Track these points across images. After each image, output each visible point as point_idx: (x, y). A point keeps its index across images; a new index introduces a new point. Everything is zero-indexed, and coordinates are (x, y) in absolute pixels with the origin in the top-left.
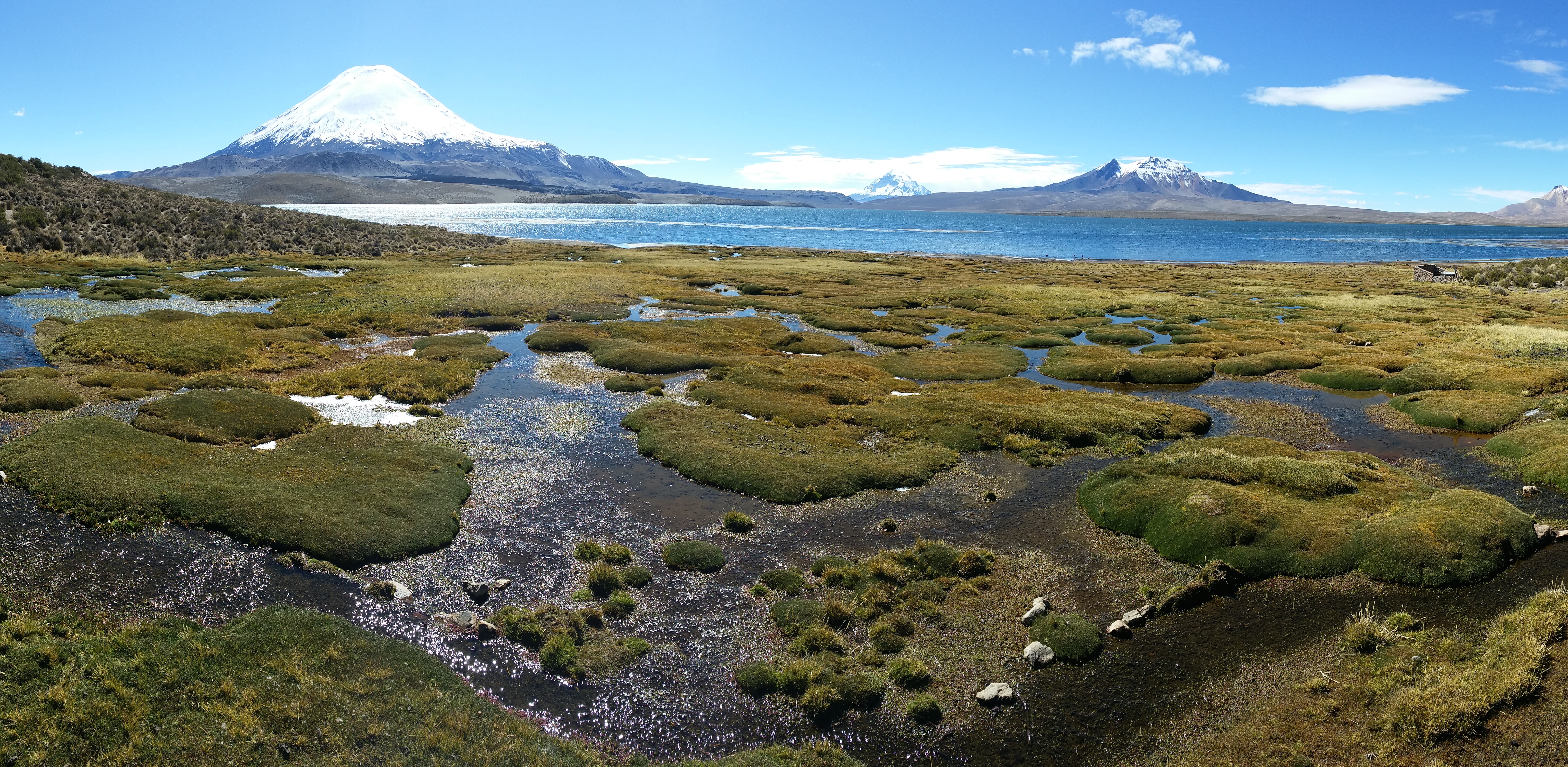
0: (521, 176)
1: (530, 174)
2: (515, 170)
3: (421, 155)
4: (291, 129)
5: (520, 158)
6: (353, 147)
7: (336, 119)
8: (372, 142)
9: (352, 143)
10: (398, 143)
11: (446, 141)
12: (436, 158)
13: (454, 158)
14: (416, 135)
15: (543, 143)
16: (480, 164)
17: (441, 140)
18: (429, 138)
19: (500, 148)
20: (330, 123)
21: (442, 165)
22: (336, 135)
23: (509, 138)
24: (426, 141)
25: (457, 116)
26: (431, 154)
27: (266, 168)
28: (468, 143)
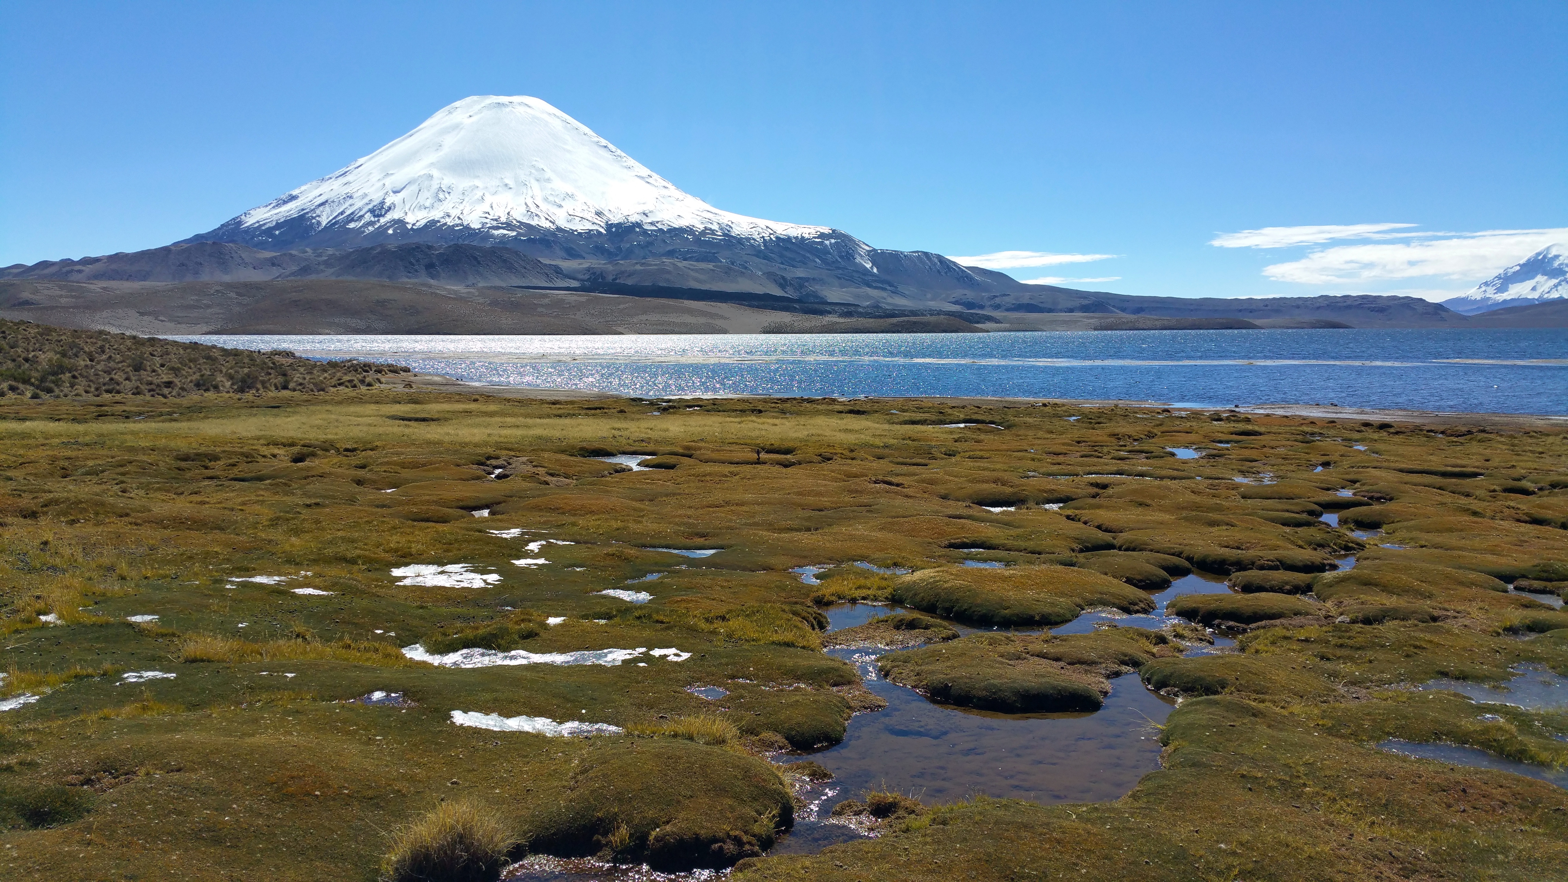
0: (783, 287)
1: (801, 283)
2: (770, 276)
3: (599, 250)
4: (350, 201)
5: (781, 256)
6: (470, 235)
7: (435, 186)
8: (508, 226)
9: (467, 228)
10: (559, 229)
11: (646, 227)
12: (629, 254)
13: (663, 255)
14: (591, 216)
15: (826, 230)
16: (710, 266)
17: (638, 225)
18: (615, 220)
19: (748, 239)
20: (425, 194)
21: (638, 267)
22: (436, 214)
23: (762, 223)
24: (609, 226)
25: (669, 185)
26: (619, 249)
27: (294, 268)
28: (690, 230)
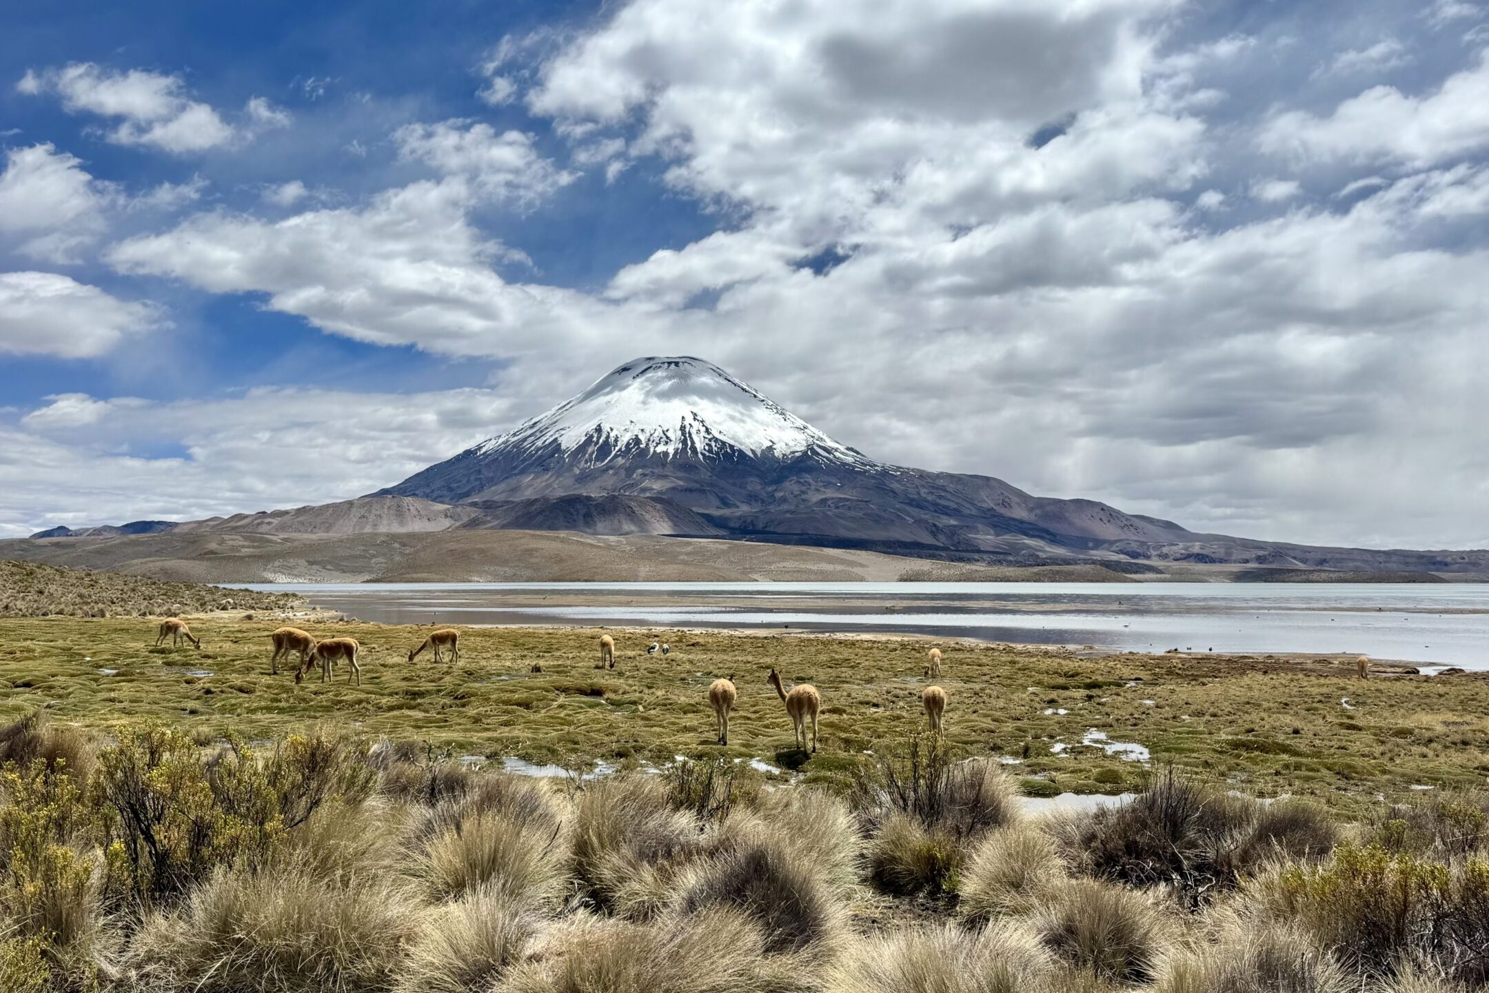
0: (934, 534)
1: (952, 532)
2: (922, 524)
3: (753, 499)
4: (523, 456)
6: (631, 486)
16: (860, 514)
21: (789, 516)
27: (465, 519)
